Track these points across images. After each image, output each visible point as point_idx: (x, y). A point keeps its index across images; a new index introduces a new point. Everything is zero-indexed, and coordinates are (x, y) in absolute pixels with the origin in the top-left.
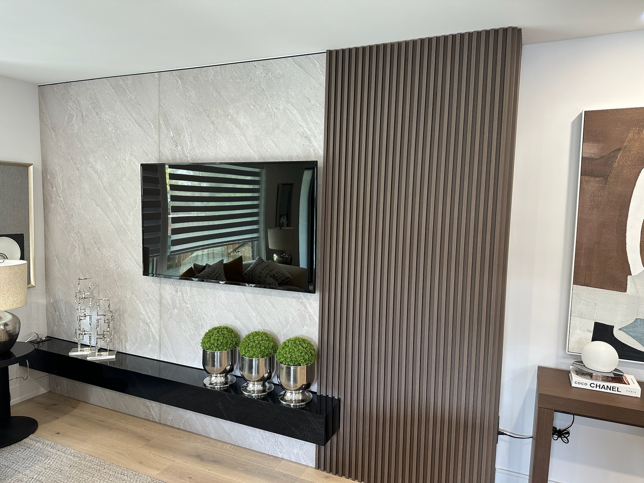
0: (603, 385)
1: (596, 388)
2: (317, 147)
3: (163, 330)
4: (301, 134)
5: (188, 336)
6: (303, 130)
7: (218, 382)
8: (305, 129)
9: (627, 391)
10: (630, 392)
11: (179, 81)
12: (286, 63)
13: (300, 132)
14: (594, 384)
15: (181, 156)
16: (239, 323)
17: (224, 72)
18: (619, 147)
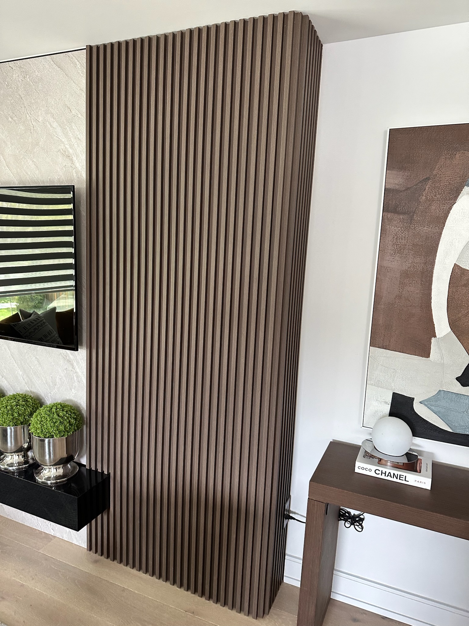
0: (390, 473)
1: (382, 475)
2: (80, 169)
6: (65, 148)
9: (416, 481)
12: (44, 63)
13: (61, 150)
18: (428, 176)
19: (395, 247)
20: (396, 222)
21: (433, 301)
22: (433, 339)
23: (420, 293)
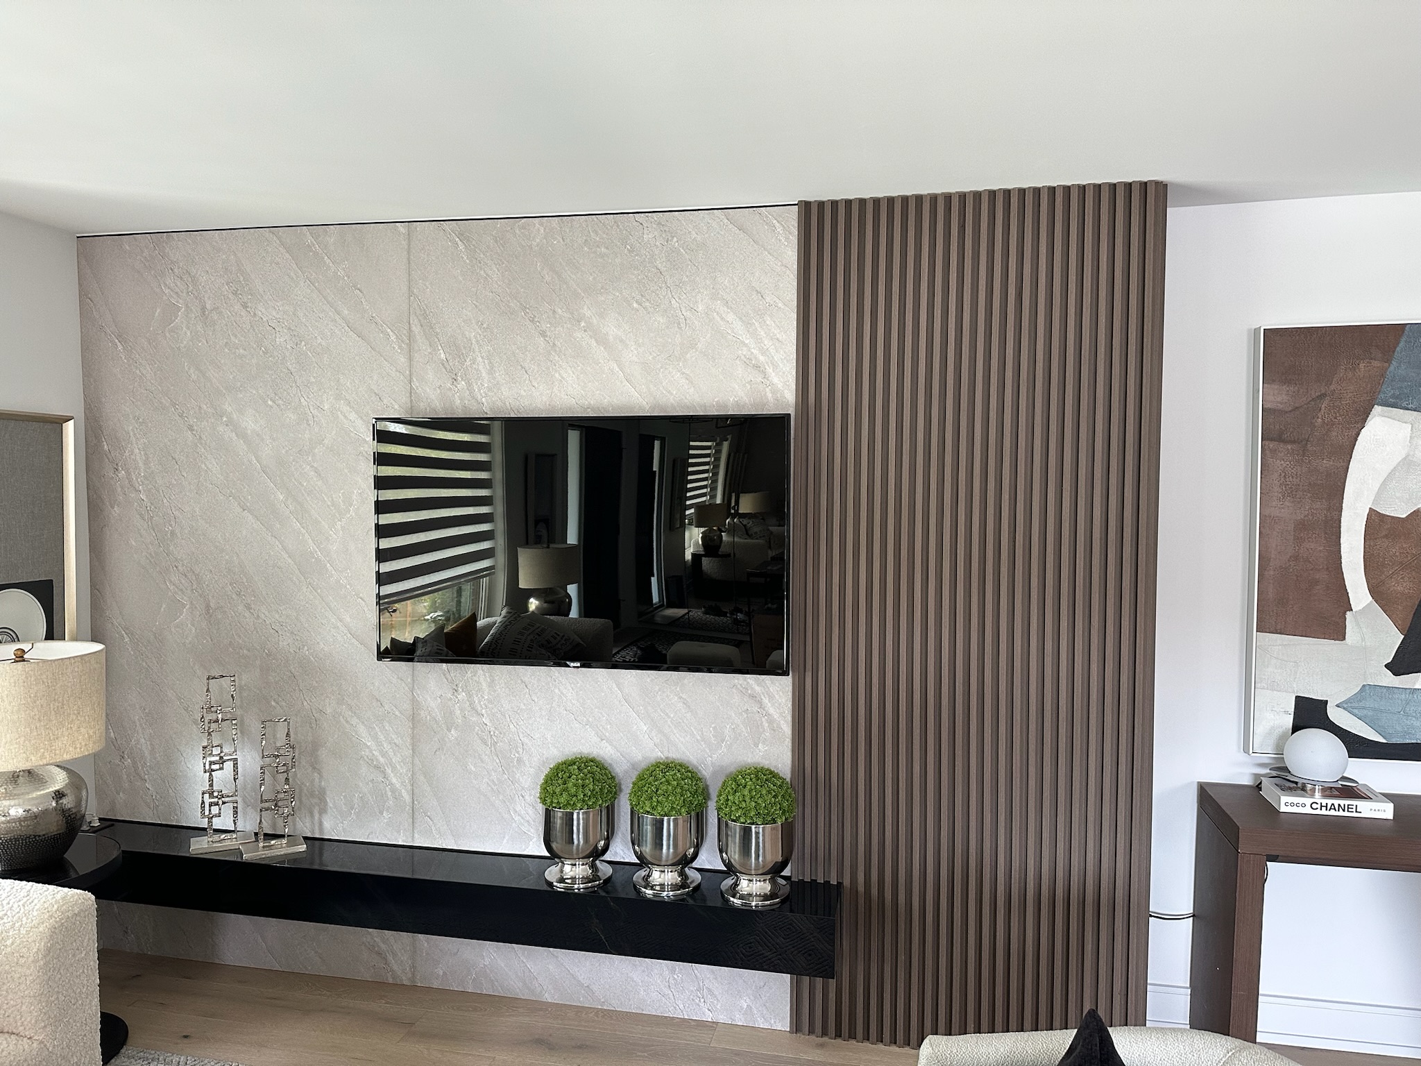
0: (1333, 804)
1: (1321, 809)
2: (779, 386)
3: (422, 778)
4: (744, 359)
6: (749, 353)
7: (577, 877)
8: (753, 350)
9: (1371, 810)
10: (1376, 811)
11: (460, 243)
12: (709, 221)
14: (1318, 804)
15: (466, 402)
16: (609, 748)
17: (570, 231)
18: (1323, 392)
19: (1284, 489)
20: (1282, 454)
21: (1343, 561)
22: (1348, 613)
23: (1323, 550)
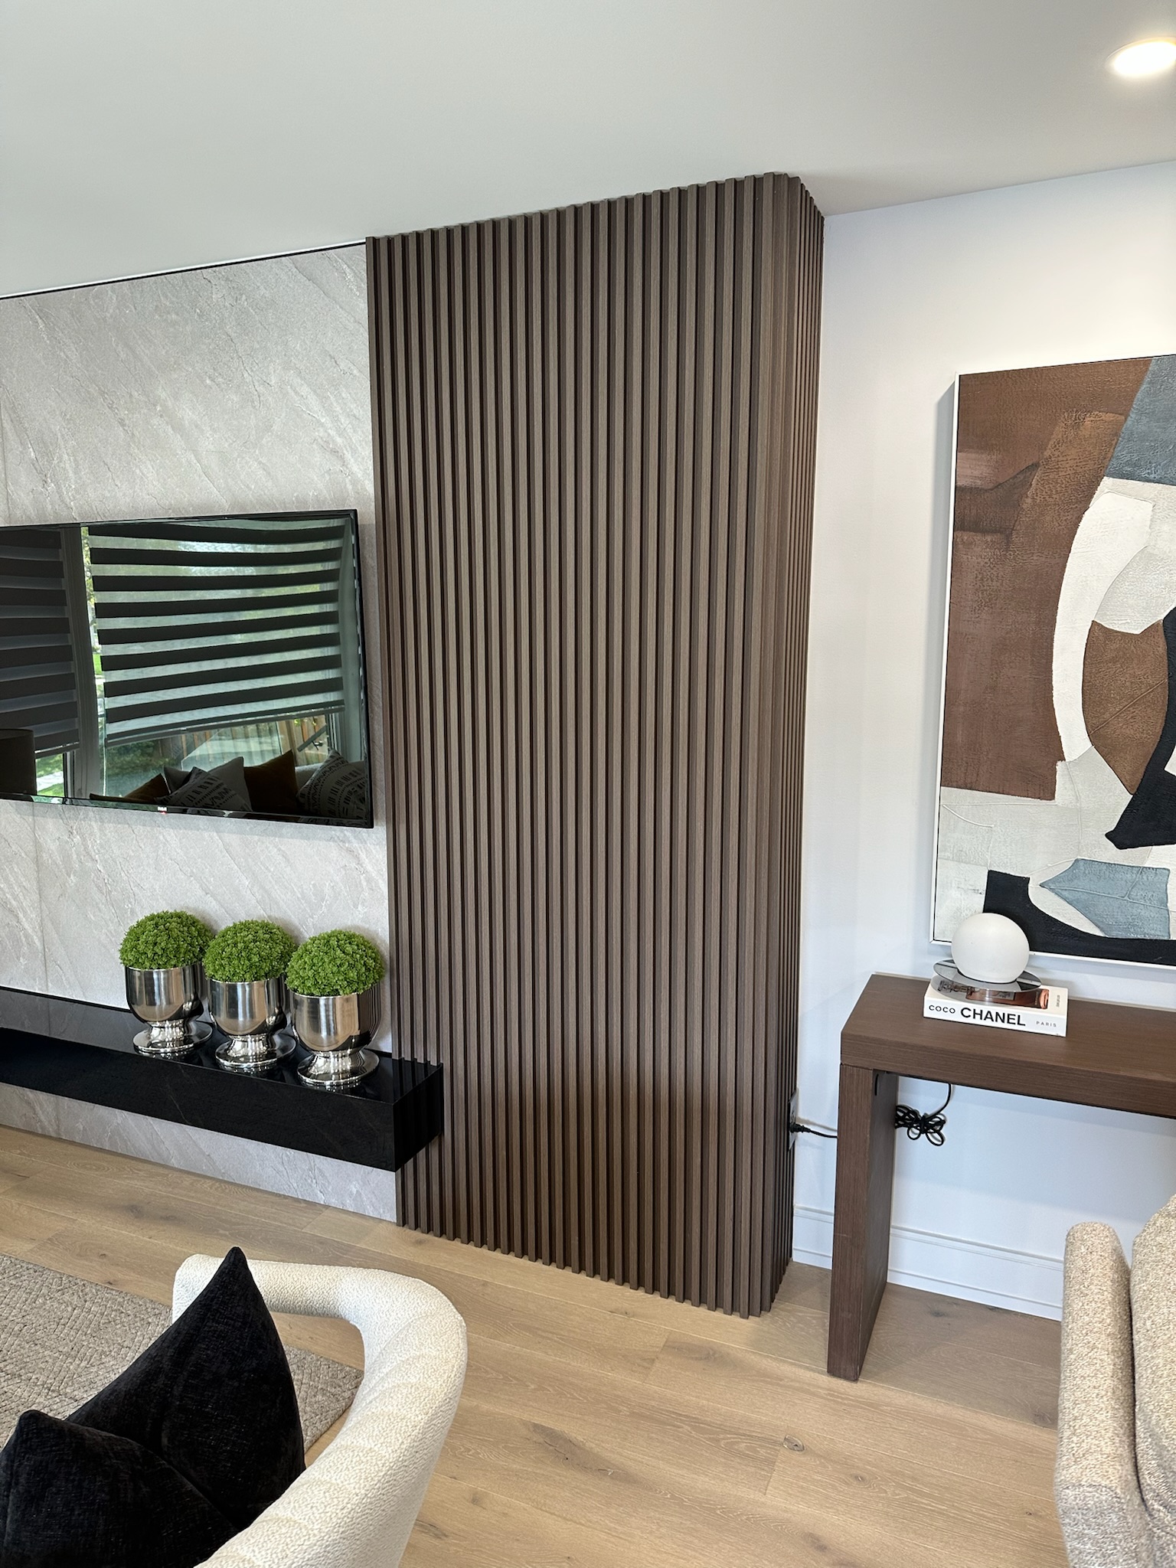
0: (989, 1012)
1: (974, 1017)
2: (359, 476)
3: (49, 925)
4: (322, 443)
5: (105, 936)
6: (326, 435)
7: (167, 1040)
8: (330, 431)
9: (1038, 1023)
10: (1045, 1023)
11: (40, 321)
12: (279, 271)
13: (320, 440)
14: (970, 1010)
16: (214, 902)
17: (141, 298)
18: (1035, 461)
19: (980, 596)
20: (980, 549)
21: (1055, 693)
22: (1059, 763)
23: (1030, 679)
